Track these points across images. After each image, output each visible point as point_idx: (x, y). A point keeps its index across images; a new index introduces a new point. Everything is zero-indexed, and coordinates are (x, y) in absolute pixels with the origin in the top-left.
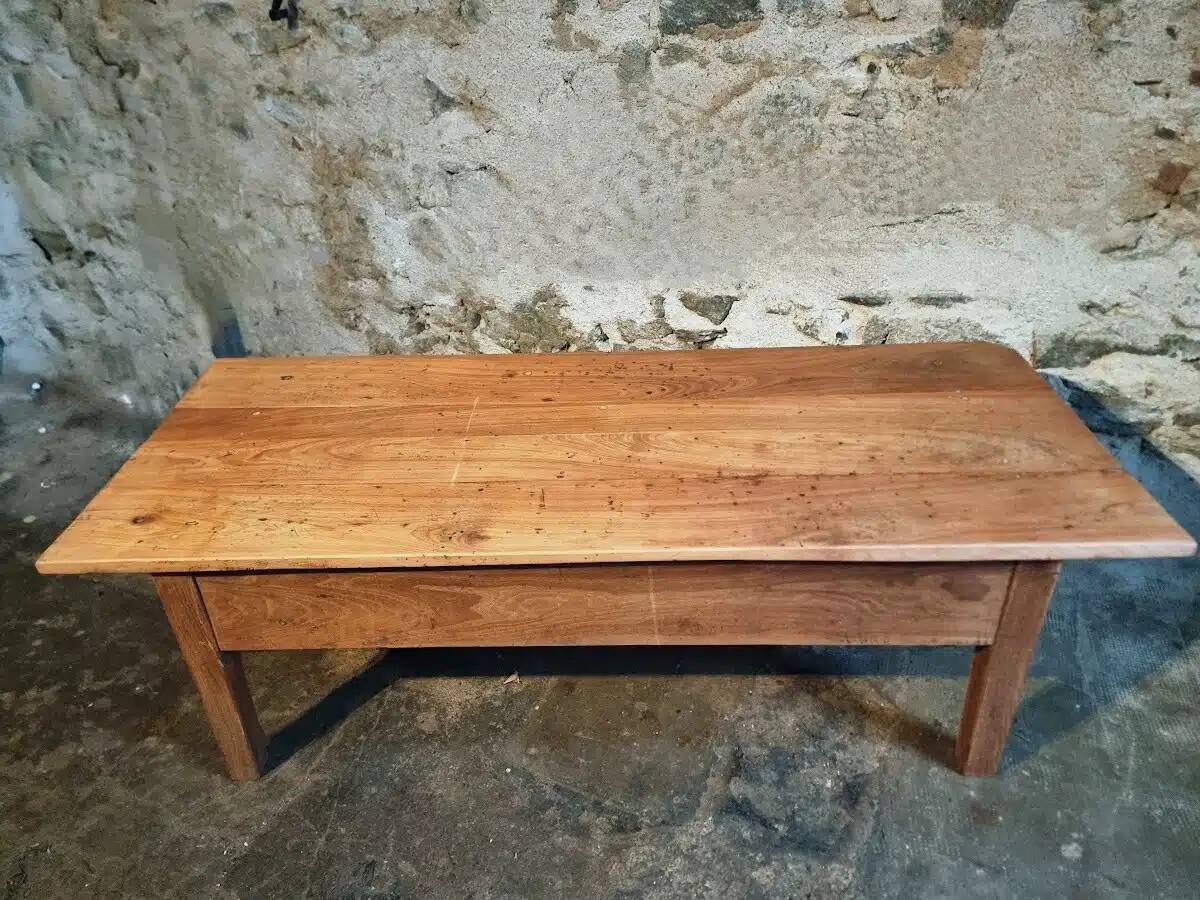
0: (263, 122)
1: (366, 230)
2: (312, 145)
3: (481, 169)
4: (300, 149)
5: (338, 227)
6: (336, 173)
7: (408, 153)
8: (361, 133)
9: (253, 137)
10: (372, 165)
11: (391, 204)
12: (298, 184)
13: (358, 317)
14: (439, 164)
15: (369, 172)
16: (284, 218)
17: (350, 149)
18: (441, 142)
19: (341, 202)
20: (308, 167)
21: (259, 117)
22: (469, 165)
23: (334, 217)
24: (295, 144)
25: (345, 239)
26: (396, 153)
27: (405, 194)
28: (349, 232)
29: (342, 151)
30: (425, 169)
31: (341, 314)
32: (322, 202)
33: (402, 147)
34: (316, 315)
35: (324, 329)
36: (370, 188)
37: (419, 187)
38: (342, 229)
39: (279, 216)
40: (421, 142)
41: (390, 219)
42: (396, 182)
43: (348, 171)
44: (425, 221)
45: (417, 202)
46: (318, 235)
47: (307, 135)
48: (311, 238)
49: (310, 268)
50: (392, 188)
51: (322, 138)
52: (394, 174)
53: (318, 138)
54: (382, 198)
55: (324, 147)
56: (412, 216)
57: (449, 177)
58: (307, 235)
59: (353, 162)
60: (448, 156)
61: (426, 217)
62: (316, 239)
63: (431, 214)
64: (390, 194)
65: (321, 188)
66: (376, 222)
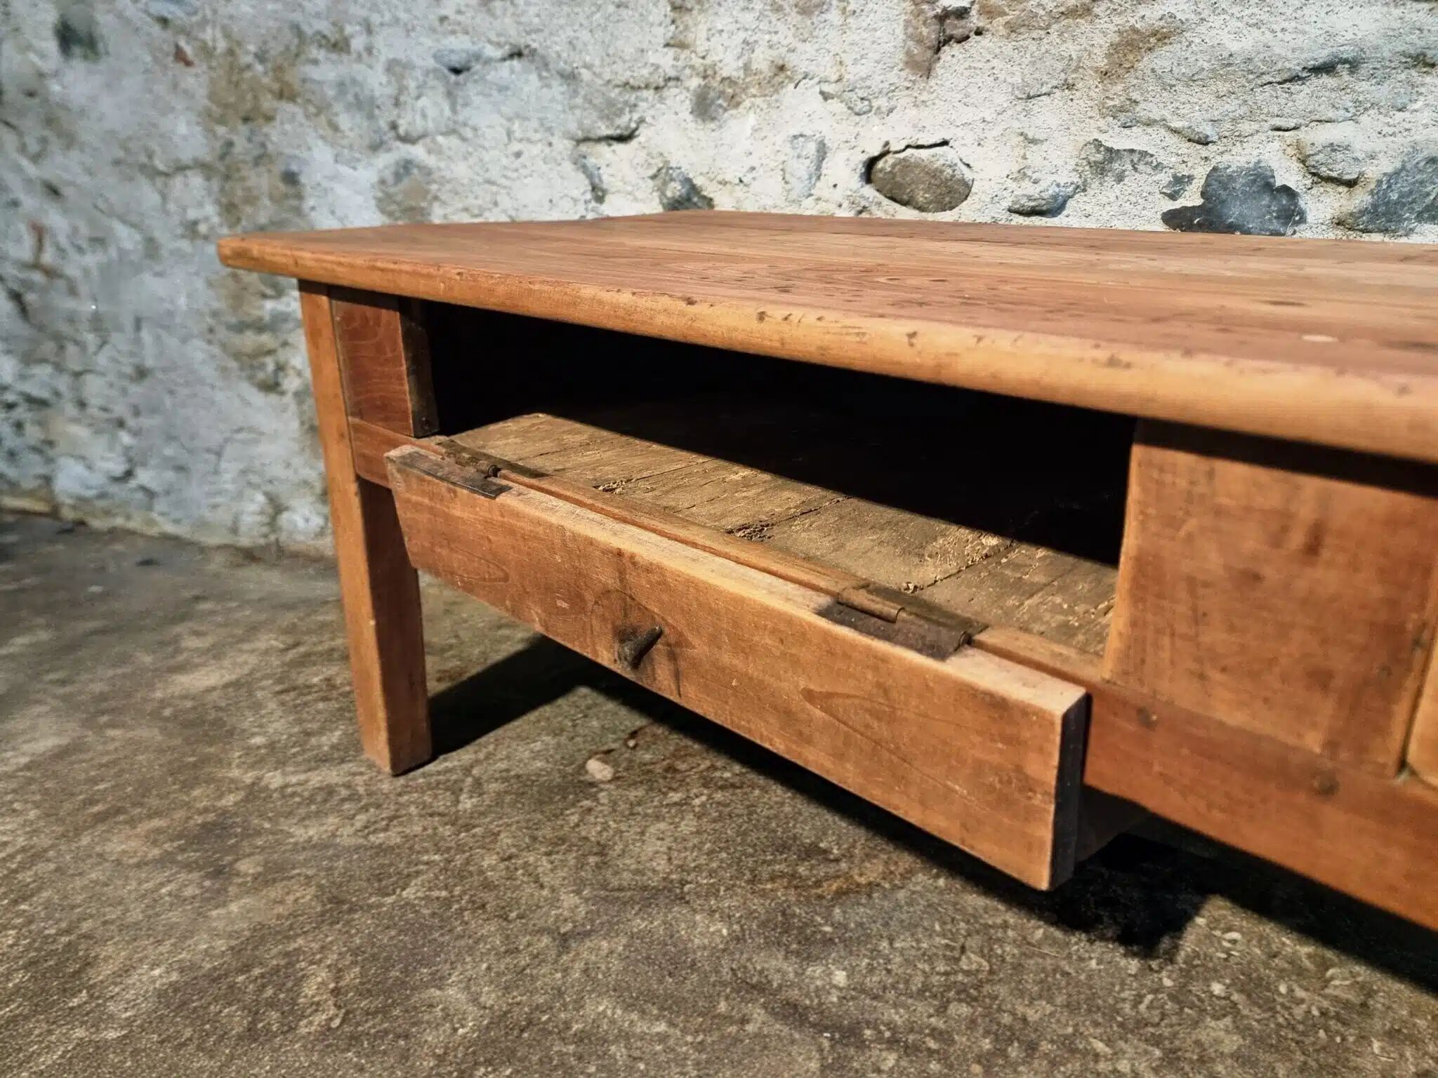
0: (125, 21)
1: (300, 197)
2: (206, 51)
3: (511, 56)
4: (188, 63)
5: (251, 199)
6: (249, 96)
7: (379, 41)
8: (297, 17)
9: (107, 53)
10: (315, 73)
11: (345, 142)
12: (182, 129)
13: (280, 368)
14: (435, 57)
15: (308, 86)
16: (155, 199)
17: (275, 49)
18: (443, 12)
19: (256, 152)
20: (201, 93)
21: (120, 16)
22: (491, 52)
23: (243, 179)
24: (180, 56)
25: (263, 219)
26: (357, 43)
27: (371, 117)
28: (267, 202)
29: (261, 57)
30: (408, 66)
31: (249, 362)
32: (222, 157)
33: (369, 30)
34: (209, 372)
35: (220, 396)
36: (307, 117)
37: (397, 103)
38: (257, 198)
39: (148, 195)
40: (403, 16)
41: (344, 170)
42: (356, 96)
43: (271, 91)
44: (406, 166)
45: (392, 134)
46: (216, 220)
47: (201, 36)
48: (203, 228)
49: (200, 284)
50: (349, 107)
51: (227, 35)
52: (354, 81)
53: (219, 35)
54: (329, 132)
55: (231, 52)
56: (385, 161)
57: (453, 77)
58: (195, 223)
59: (278, 69)
60: (452, 38)
61: (409, 157)
62: (212, 228)
63: (418, 152)
64: (344, 121)
65: (221, 130)
66: (318, 177)
